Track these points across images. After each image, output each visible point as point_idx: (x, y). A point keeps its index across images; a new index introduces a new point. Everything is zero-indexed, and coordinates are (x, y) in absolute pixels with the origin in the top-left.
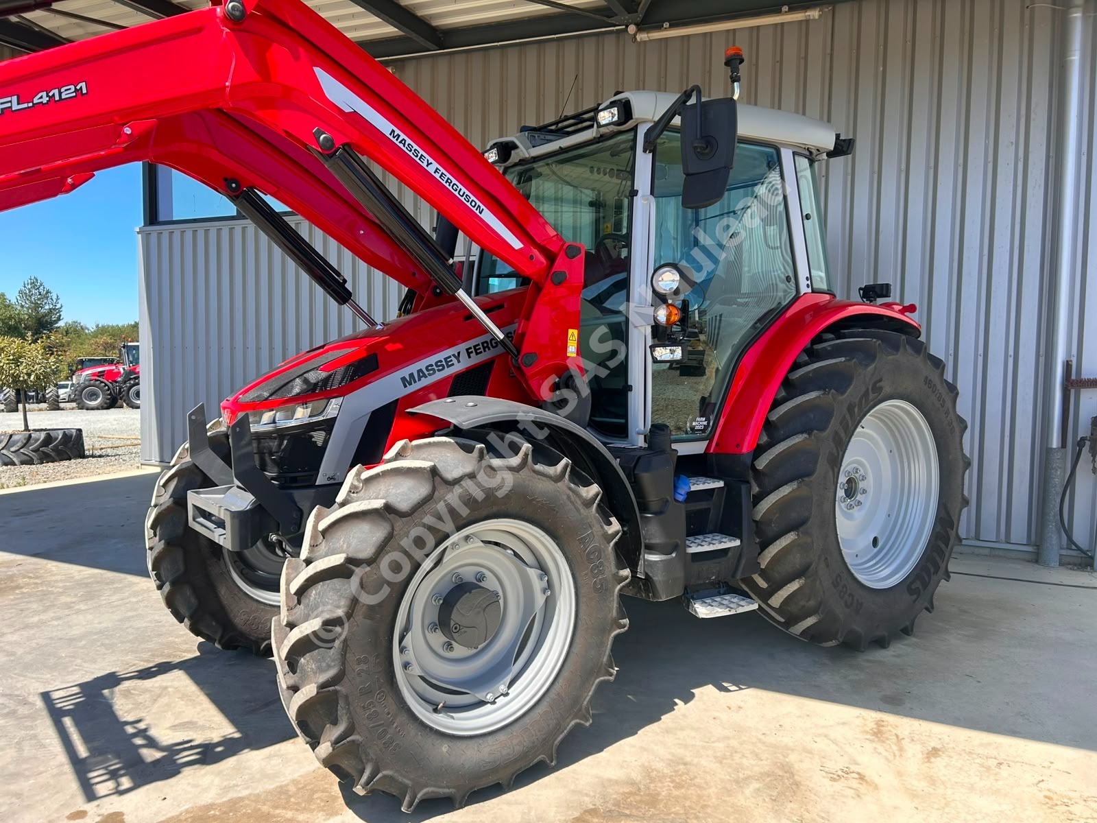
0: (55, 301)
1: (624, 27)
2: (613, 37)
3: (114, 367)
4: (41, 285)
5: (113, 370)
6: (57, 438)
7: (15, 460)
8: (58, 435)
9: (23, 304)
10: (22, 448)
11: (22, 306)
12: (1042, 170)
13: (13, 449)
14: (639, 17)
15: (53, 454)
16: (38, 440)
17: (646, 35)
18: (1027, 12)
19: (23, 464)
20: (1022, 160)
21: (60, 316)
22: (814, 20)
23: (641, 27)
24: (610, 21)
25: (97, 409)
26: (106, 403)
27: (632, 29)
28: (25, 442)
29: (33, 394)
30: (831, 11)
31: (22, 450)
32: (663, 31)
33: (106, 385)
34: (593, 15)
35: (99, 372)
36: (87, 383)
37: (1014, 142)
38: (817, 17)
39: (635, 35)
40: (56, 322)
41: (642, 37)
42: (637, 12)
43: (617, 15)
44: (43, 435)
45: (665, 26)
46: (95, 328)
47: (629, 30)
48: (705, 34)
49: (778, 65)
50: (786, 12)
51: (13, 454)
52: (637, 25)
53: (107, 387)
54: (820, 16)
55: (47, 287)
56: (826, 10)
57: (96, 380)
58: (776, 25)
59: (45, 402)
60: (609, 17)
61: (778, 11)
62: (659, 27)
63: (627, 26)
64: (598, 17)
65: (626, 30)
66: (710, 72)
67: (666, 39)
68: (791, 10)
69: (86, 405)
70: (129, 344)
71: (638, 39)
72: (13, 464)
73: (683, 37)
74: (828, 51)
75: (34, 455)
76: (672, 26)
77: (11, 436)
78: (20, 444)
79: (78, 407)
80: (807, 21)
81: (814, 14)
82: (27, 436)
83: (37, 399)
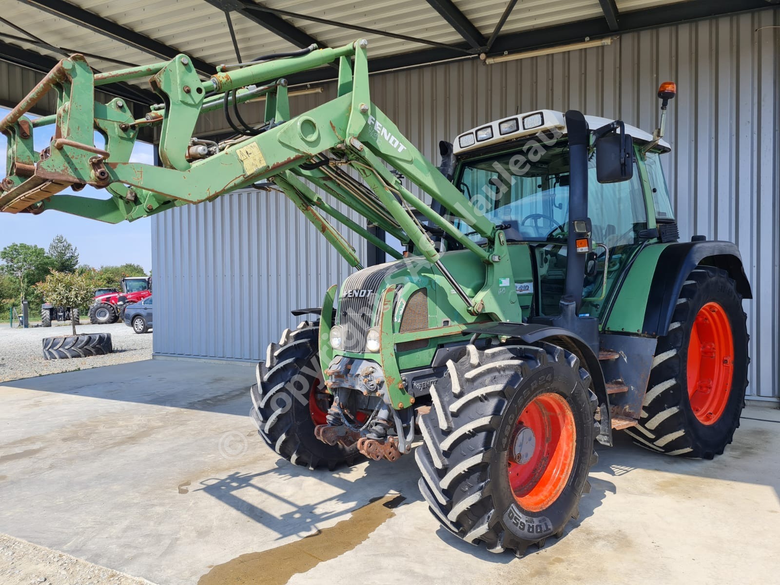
0: (74, 250)
1: (477, 55)
2: (470, 62)
3: (117, 295)
4: (65, 240)
5: (116, 296)
6: (95, 340)
7: (68, 355)
8: (96, 337)
9: (53, 253)
10: (72, 346)
11: (52, 255)
12: (771, 139)
13: (67, 347)
14: (487, 48)
15: (93, 350)
16: (83, 341)
17: (493, 60)
18: (756, 34)
19: (72, 358)
20: (756, 133)
21: (77, 261)
22: (608, 45)
23: (489, 55)
24: (468, 52)
25: (106, 323)
26: (111, 319)
27: (483, 56)
28: (74, 342)
29: (62, 314)
30: (619, 40)
31: (72, 348)
32: (504, 57)
33: (111, 306)
34: (457, 49)
35: (107, 298)
36: (99, 305)
37: (750, 121)
38: (609, 44)
39: (485, 60)
40: (75, 265)
41: (490, 61)
42: (486, 45)
43: (472, 48)
44: (86, 338)
45: (505, 53)
46: (100, 268)
47: (480, 57)
48: (532, 58)
49: (583, 76)
50: (588, 41)
51: (66, 351)
52: (486, 53)
53: (112, 308)
54: (611, 43)
55: (69, 241)
56: (616, 38)
57: (105, 303)
58: (581, 50)
59: (70, 319)
60: (467, 49)
61: (582, 40)
62: (502, 55)
63: (479, 55)
64: (460, 50)
65: (478, 57)
66: (536, 82)
67: (506, 62)
68: (592, 39)
69: (98, 321)
70: (126, 278)
71: (487, 63)
72: (67, 357)
73: (517, 60)
74: (618, 65)
75: (80, 352)
76: (510, 53)
77: (65, 339)
78: (71, 344)
79: (92, 322)
80: (603, 47)
81: (607, 41)
82: (76, 338)
83: (64, 317)
